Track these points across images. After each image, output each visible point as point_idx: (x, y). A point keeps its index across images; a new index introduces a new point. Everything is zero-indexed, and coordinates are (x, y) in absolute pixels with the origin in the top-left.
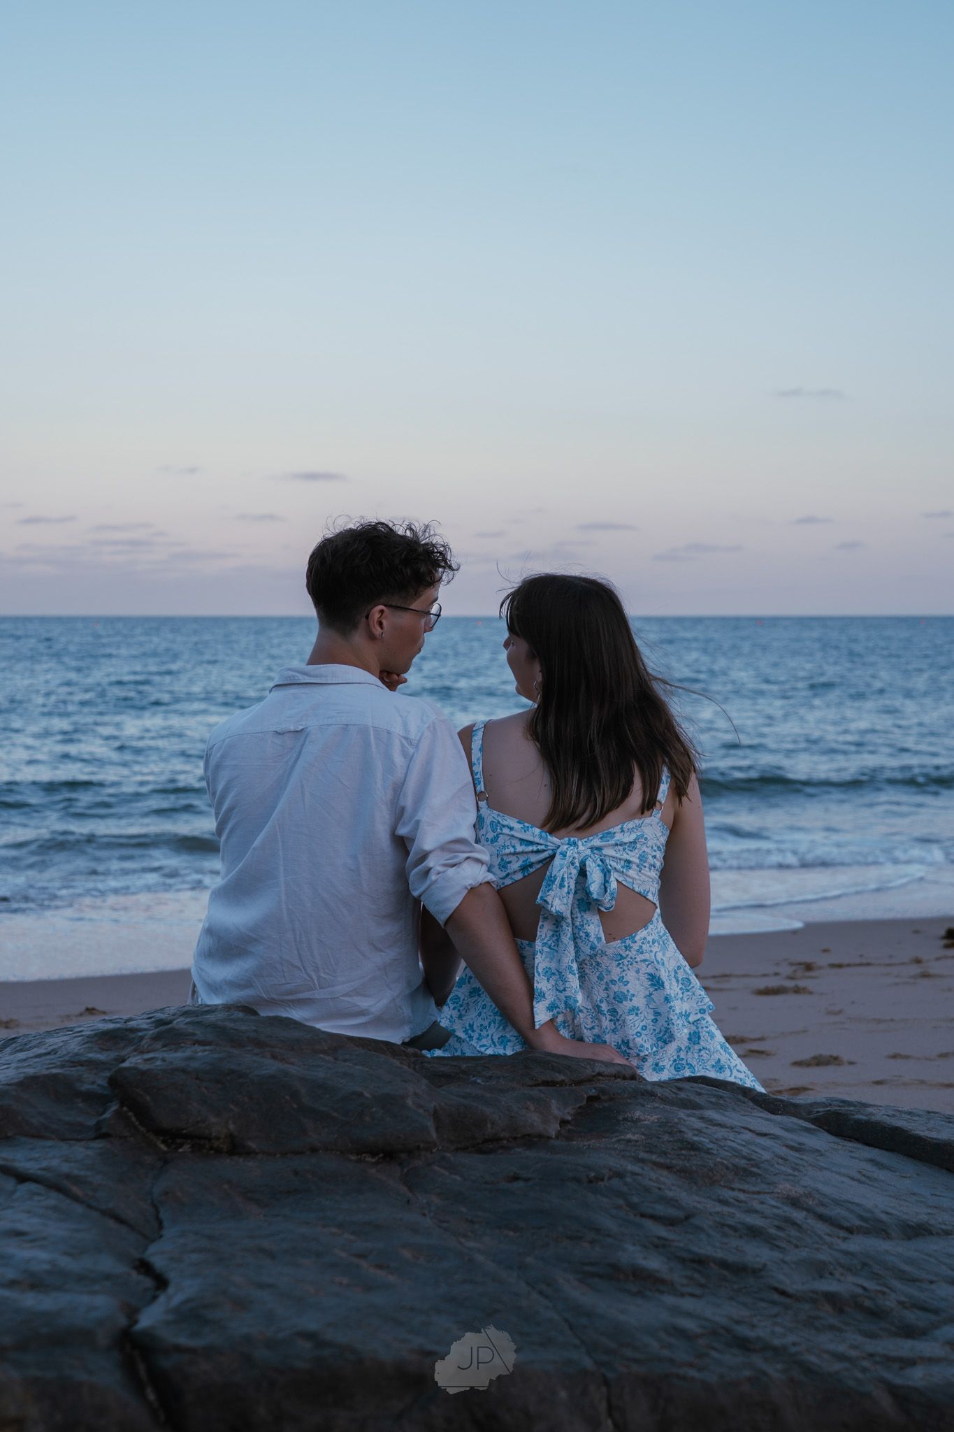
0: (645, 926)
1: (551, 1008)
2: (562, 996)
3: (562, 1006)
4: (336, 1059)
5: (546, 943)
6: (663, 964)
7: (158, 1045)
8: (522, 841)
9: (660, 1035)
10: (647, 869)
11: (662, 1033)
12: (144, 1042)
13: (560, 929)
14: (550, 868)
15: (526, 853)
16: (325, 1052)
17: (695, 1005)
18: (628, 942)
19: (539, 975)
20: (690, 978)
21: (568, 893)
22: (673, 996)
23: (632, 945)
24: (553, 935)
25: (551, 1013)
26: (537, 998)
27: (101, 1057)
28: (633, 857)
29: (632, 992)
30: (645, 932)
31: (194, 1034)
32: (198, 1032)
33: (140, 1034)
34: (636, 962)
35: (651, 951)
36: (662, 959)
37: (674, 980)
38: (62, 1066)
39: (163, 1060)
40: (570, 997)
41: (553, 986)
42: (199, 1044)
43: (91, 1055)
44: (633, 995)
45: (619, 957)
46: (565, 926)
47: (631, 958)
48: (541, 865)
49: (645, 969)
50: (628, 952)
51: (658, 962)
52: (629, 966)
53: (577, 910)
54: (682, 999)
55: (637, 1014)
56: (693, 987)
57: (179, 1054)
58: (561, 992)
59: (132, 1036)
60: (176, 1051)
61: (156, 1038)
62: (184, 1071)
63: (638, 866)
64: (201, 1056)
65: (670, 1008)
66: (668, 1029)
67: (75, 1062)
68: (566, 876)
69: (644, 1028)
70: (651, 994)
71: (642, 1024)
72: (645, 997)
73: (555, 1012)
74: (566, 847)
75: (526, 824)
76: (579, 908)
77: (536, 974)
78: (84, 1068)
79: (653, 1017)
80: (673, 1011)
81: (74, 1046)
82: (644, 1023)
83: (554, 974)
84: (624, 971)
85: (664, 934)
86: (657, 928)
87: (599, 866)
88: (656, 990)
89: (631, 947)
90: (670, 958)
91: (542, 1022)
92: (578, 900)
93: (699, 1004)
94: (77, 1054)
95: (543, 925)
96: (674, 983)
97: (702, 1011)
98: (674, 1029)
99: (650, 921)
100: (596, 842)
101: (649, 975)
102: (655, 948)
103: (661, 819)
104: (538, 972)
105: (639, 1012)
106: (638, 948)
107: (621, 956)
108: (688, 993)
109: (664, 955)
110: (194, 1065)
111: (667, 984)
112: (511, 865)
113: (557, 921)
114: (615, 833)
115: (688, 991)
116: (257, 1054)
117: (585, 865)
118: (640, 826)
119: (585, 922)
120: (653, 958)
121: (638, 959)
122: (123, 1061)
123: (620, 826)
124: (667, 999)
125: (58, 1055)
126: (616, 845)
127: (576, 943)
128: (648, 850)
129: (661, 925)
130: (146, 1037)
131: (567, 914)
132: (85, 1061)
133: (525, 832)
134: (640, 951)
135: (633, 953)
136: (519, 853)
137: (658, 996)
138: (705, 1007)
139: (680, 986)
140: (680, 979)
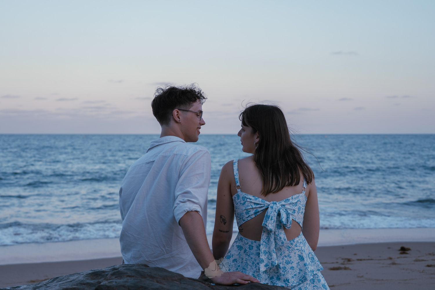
0: (298, 236)
1: (266, 266)
2: (270, 261)
3: (270, 265)
4: (181, 283)
5: (264, 241)
6: (304, 251)
7: (113, 277)
8: (255, 203)
9: (301, 279)
10: (300, 213)
11: (301, 278)
12: (108, 276)
13: (269, 236)
14: (266, 213)
15: (257, 208)
16: (176, 280)
17: (316, 268)
18: (292, 242)
19: (262, 253)
20: (314, 257)
21: (274, 222)
22: (308, 264)
23: (293, 243)
24: (267, 238)
25: (266, 268)
26: (261, 262)
27: (92, 282)
28: (296, 208)
29: (292, 261)
30: (298, 239)
31: (127, 273)
32: (129, 273)
33: (107, 273)
34: (295, 250)
35: (300, 246)
36: (304, 249)
37: (308, 257)
38: (77, 285)
39: (116, 282)
40: (273, 262)
41: (267, 258)
42: (129, 277)
43: (88, 281)
44: (293, 262)
45: (288, 247)
46: (272, 235)
47: (293, 248)
48: (262, 212)
49: (298, 253)
50: (291, 246)
51: (302, 251)
52: (292, 251)
53: (276, 229)
54: (311, 265)
55: (293, 269)
56: (315, 261)
57: (122, 280)
58: (270, 260)
59: (103, 274)
60: (120, 279)
61: (113, 275)
62: (124, 286)
63: (297, 212)
64: (131, 281)
65: (306, 268)
66: (305, 276)
67: (82, 283)
68: (273, 216)
69: (295, 275)
70: (299, 263)
71: (294, 274)
72: (297, 263)
73: (267, 267)
74: (272, 205)
75: (256, 197)
76: (277, 228)
77: (261, 253)
78: (85, 286)
79: (299, 272)
80: (307, 269)
81: (81, 278)
82: (295, 273)
83: (267, 253)
84: (290, 253)
85: (304, 240)
86: (302, 238)
87: (285, 212)
88: (301, 261)
89: (293, 244)
90: (307, 249)
91: (263, 271)
92: (277, 225)
93: (317, 267)
94: (82, 281)
95: (263, 234)
96: (308, 259)
97: (318, 270)
98: (307, 276)
99: (299, 235)
100: (283, 203)
101: (299, 255)
102: (302, 245)
103: (305, 194)
104: (261, 252)
105: (294, 269)
106: (295, 244)
107: (289, 247)
108: (313, 263)
109: (305, 248)
110: (128, 284)
111: (305, 259)
112: (250, 212)
113: (268, 233)
114: (290, 199)
115: (313, 262)
116: (151, 281)
117: (280, 211)
118: (298, 197)
119: (279, 233)
120: (301, 249)
121: (295, 249)
122: (100, 283)
123: (291, 197)
124: (305, 265)
125: (75, 281)
126: (290, 204)
127: (275, 241)
128: (301, 206)
129: (303, 236)
130: (109, 274)
131: (273, 230)
132: (86, 283)
133: (256, 200)
134: (296, 246)
135: (293, 246)
136: (254, 208)
137: (302, 264)
138: (319, 268)
139: (310, 260)
140: (310, 258)
